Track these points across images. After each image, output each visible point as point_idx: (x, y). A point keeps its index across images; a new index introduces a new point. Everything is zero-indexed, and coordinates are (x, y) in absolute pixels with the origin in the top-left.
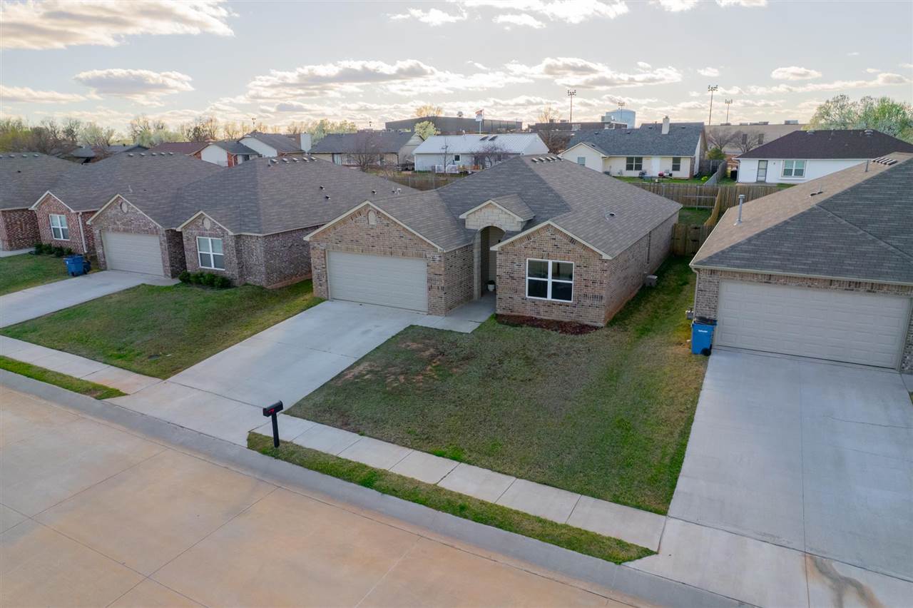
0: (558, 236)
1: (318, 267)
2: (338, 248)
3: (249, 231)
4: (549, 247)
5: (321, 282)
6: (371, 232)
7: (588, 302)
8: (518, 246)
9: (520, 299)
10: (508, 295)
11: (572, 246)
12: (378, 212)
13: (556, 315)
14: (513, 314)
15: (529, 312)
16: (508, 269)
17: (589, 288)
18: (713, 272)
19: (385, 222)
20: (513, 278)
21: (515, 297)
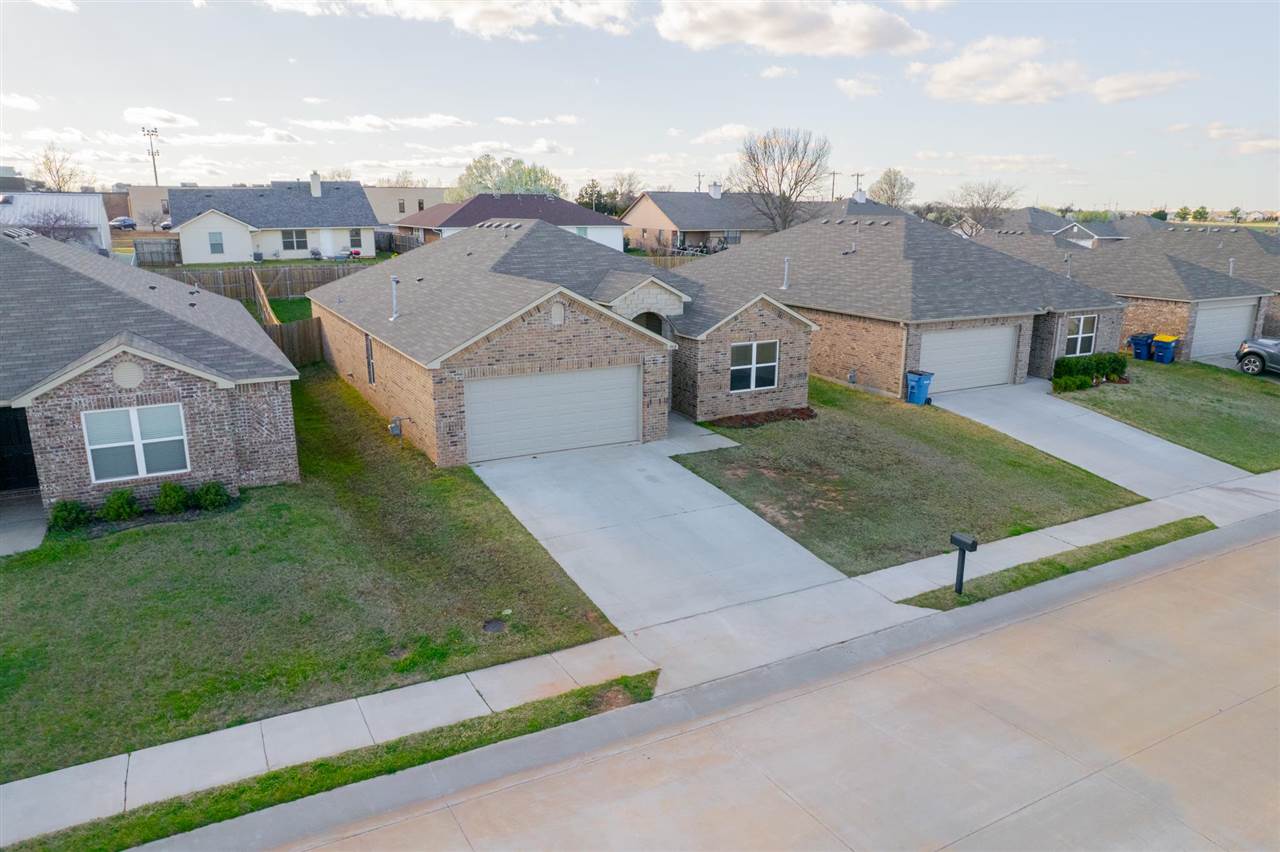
0: (765, 312)
1: (448, 414)
4: (756, 326)
5: (455, 439)
6: (558, 337)
7: (794, 382)
8: (723, 330)
9: (724, 396)
10: (710, 396)
11: (779, 321)
13: (764, 406)
14: (718, 417)
15: (734, 410)
16: (712, 362)
17: (795, 367)
18: (918, 325)
19: (582, 318)
20: (717, 372)
21: (719, 395)
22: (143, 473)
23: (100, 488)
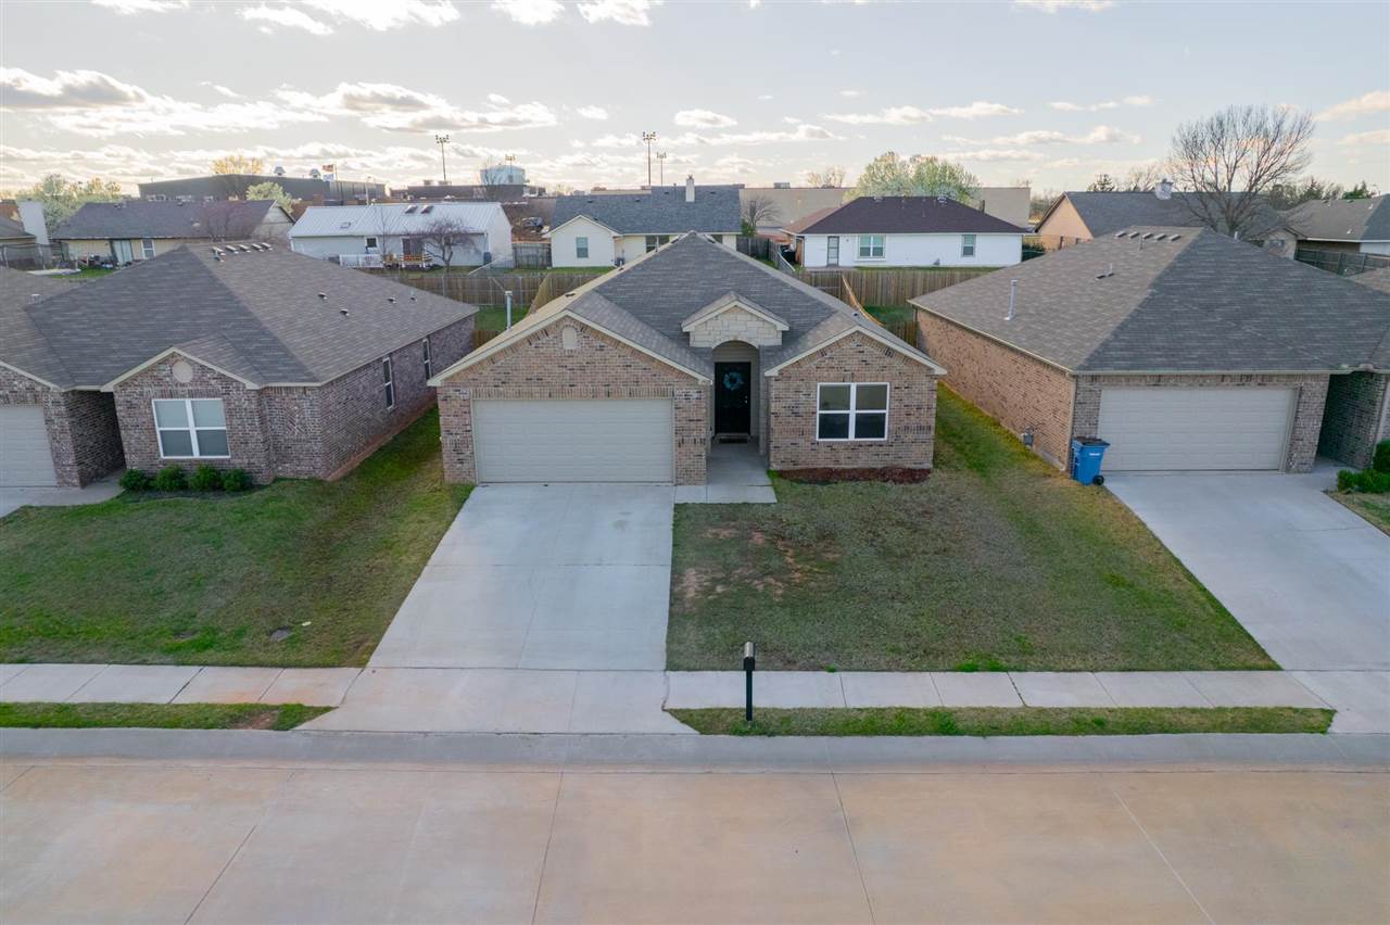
0: (867, 348)
1: (454, 431)
2: (500, 394)
3: (284, 378)
4: (853, 364)
5: (461, 457)
6: (569, 363)
7: (911, 436)
8: (805, 367)
9: (808, 444)
10: (789, 441)
11: (888, 360)
12: (584, 328)
13: (864, 461)
14: (799, 467)
15: (822, 461)
16: (790, 402)
17: (912, 418)
18: (1094, 378)
19: (597, 344)
20: (797, 415)
21: (801, 441)
22: (196, 455)
23: (165, 462)
